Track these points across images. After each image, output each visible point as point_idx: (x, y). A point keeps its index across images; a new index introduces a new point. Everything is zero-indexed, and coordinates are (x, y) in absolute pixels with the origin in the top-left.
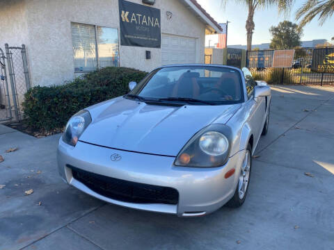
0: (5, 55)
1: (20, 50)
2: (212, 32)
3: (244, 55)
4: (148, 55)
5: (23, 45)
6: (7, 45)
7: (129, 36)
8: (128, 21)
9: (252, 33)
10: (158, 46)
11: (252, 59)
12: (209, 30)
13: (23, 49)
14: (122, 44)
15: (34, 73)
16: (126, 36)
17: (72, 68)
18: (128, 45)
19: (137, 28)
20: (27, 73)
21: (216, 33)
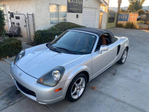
0: (27, 17)
1: (32, 16)
2: (103, 6)
3: (116, 15)
4: (77, 16)
5: (33, 14)
6: (27, 14)
7: (70, 9)
8: (70, 2)
9: (120, 5)
10: (82, 13)
11: (119, 17)
12: (102, 5)
13: (33, 15)
14: (68, 12)
15: (36, 24)
16: (69, 9)
17: (50, 22)
18: (70, 12)
19: (74, 5)
20: (34, 24)
21: (105, 6)
